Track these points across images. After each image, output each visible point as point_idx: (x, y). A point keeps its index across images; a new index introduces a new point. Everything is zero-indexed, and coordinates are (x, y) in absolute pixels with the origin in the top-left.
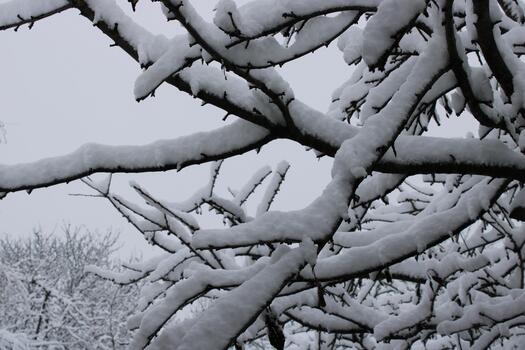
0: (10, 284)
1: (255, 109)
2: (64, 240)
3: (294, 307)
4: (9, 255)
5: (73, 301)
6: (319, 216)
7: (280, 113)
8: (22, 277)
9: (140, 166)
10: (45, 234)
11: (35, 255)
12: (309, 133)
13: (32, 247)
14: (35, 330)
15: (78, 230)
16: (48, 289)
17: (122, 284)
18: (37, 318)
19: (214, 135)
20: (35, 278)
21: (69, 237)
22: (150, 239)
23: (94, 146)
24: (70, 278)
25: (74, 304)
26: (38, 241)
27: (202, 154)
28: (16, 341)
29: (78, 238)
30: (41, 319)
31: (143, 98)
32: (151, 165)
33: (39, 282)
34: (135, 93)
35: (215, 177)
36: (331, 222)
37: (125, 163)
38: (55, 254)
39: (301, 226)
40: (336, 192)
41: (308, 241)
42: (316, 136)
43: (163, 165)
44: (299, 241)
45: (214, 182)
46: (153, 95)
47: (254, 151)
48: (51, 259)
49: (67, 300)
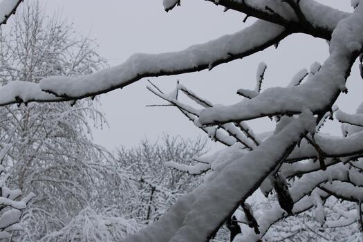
0: (123, 182)
1: (267, 8)
2: (165, 148)
3: (326, 181)
4: (125, 161)
5: (173, 193)
6: (317, 89)
7: (292, 10)
8: (133, 177)
9: (178, 68)
10: (150, 144)
11: (145, 161)
12: (320, 26)
13: (142, 154)
14: (146, 217)
15: (174, 140)
16: (153, 185)
17: (195, 175)
18: (147, 208)
19: (237, 36)
20: (143, 177)
21: (168, 145)
22: (212, 136)
23: (140, 56)
24: (171, 177)
25: (173, 196)
26: (146, 150)
27: (228, 54)
28: (129, 225)
29: (175, 146)
30: (150, 208)
31: (171, 8)
32: (187, 67)
33: (146, 180)
34: (164, 4)
35: (261, 82)
36: (330, 94)
37: (166, 68)
38: (159, 159)
39: (301, 99)
40: (334, 66)
41: (307, 111)
42: (327, 28)
43: (196, 66)
44: (298, 113)
45: (260, 85)
46: (179, 4)
47: (273, 47)
48: (157, 163)
49: (169, 193)
